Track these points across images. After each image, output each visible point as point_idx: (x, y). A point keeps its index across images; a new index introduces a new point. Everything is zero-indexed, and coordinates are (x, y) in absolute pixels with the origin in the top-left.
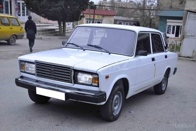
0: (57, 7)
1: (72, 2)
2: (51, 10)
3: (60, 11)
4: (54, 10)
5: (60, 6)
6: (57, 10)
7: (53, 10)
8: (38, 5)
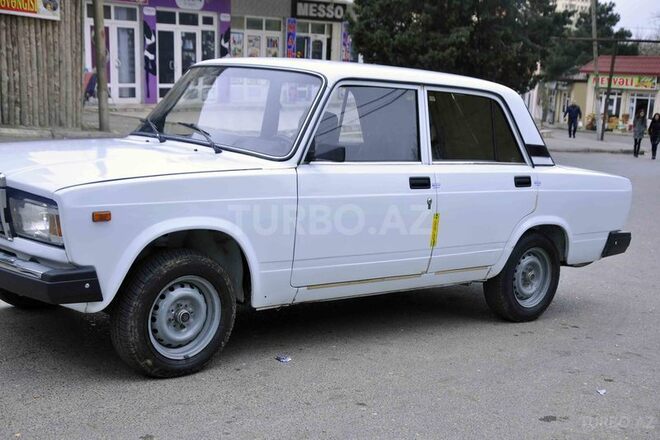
0: (443, 48)
1: (500, 30)
2: (426, 56)
3: (453, 60)
4: (432, 57)
5: (453, 44)
6: (444, 57)
7: (430, 57)
8: (388, 45)
